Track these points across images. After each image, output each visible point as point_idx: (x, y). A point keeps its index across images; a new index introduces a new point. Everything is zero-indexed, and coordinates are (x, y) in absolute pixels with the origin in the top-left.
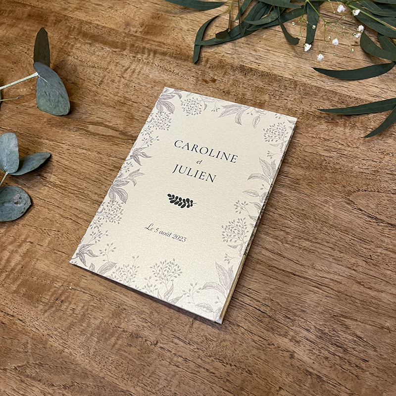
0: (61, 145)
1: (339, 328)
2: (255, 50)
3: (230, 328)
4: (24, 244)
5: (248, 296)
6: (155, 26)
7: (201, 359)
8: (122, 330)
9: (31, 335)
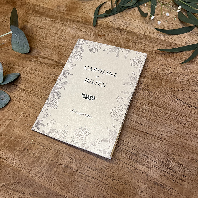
0: (25, 69)
1: (171, 160)
2: (125, 20)
3: (115, 162)
4: (7, 121)
5: (124, 145)
6: (73, 8)
7: (101, 178)
8: (59, 164)
9: (12, 168)
